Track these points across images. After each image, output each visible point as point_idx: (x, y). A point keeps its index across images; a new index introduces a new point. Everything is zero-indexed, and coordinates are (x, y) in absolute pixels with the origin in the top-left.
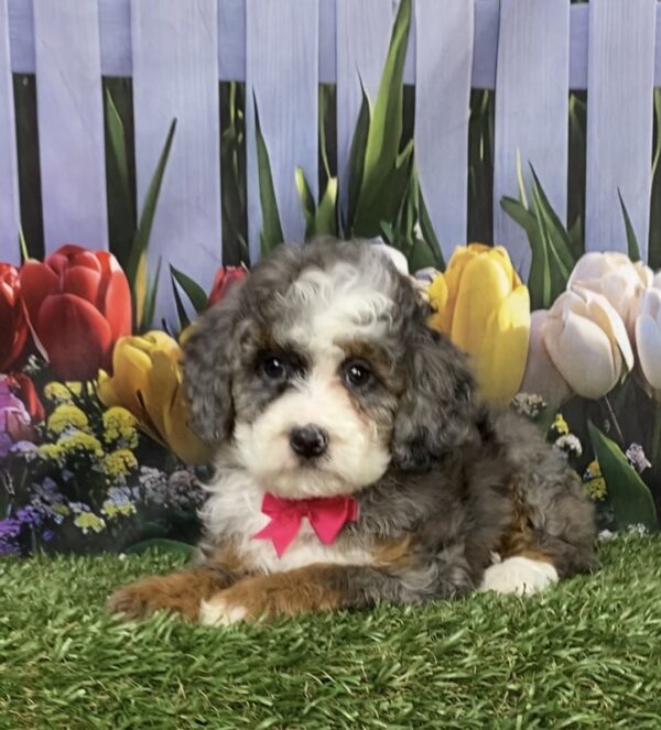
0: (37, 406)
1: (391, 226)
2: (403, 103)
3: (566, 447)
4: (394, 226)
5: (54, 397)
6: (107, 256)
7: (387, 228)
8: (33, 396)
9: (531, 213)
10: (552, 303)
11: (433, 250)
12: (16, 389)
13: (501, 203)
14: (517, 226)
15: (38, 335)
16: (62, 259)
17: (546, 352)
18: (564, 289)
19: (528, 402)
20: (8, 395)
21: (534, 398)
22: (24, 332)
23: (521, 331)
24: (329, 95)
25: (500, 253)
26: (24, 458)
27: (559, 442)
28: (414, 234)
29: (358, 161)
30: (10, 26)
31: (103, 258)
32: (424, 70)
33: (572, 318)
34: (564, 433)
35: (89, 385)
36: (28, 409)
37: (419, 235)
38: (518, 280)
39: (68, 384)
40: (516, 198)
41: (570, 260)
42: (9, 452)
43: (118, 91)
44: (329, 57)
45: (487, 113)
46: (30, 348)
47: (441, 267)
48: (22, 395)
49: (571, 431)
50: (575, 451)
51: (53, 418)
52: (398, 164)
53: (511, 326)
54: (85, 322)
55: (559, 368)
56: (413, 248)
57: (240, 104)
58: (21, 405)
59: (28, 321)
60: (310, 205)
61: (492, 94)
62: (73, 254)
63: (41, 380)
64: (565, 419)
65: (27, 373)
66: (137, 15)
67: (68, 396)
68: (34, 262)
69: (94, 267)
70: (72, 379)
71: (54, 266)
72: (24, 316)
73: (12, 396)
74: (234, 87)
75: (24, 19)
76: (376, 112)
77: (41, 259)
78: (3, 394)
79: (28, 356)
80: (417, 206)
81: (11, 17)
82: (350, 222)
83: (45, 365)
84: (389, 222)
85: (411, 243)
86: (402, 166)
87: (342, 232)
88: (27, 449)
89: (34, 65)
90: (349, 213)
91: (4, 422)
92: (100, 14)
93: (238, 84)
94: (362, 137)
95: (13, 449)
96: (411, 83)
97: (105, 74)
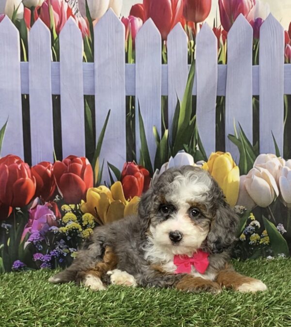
0: (58, 213)
2: (192, 102)
3: (254, 225)
4: (189, 146)
5: (65, 210)
6: (85, 159)
7: (186, 146)
8: (57, 210)
9: (239, 140)
10: (248, 173)
11: (203, 154)
12: (51, 207)
13: (228, 137)
14: (235, 145)
15: (59, 187)
16: (69, 160)
17: (246, 190)
18: (252, 167)
19: (239, 208)
21: (242, 207)
22: (54, 186)
23: (236, 182)
24: (165, 100)
25: (228, 154)
26: (53, 232)
27: (252, 223)
28: (196, 148)
30: (52, 78)
31: (83, 159)
32: (200, 89)
33: (256, 178)
34: (253, 220)
35: (78, 205)
36: (55, 214)
37: (198, 149)
38: (235, 164)
39: (70, 205)
40: (234, 135)
41: (254, 156)
42: (48, 230)
43: (90, 100)
44: (165, 85)
45: (222, 105)
46: (56, 193)
47: (206, 160)
48: (53, 209)
49: (256, 219)
50: (257, 226)
51: (64, 218)
52: (190, 124)
53: (233, 181)
54: (76, 182)
55: (251, 196)
56: (195, 153)
57: (133, 104)
58: (53, 213)
60: (158, 139)
61: (224, 97)
62: (73, 158)
63: (60, 204)
64: (254, 215)
65: (55, 201)
66: (97, 73)
67: (70, 210)
68: (59, 161)
69: (80, 163)
70: (71, 204)
71: (65, 163)
72: (55, 182)
73: (49, 210)
74: (131, 97)
75: (57, 76)
76: (182, 105)
77: (61, 160)
78: (46, 209)
79: (56, 195)
80: (197, 138)
81: (52, 76)
82: (173, 145)
83: (62, 199)
84: (187, 144)
85: (195, 151)
86: (192, 124)
87: (170, 149)
88: (55, 229)
89: (60, 92)
90: (172, 142)
91: (46, 219)
92: (84, 73)
93: (132, 97)
94: (177, 115)
95: (50, 229)
96: (195, 95)
97: (85, 94)
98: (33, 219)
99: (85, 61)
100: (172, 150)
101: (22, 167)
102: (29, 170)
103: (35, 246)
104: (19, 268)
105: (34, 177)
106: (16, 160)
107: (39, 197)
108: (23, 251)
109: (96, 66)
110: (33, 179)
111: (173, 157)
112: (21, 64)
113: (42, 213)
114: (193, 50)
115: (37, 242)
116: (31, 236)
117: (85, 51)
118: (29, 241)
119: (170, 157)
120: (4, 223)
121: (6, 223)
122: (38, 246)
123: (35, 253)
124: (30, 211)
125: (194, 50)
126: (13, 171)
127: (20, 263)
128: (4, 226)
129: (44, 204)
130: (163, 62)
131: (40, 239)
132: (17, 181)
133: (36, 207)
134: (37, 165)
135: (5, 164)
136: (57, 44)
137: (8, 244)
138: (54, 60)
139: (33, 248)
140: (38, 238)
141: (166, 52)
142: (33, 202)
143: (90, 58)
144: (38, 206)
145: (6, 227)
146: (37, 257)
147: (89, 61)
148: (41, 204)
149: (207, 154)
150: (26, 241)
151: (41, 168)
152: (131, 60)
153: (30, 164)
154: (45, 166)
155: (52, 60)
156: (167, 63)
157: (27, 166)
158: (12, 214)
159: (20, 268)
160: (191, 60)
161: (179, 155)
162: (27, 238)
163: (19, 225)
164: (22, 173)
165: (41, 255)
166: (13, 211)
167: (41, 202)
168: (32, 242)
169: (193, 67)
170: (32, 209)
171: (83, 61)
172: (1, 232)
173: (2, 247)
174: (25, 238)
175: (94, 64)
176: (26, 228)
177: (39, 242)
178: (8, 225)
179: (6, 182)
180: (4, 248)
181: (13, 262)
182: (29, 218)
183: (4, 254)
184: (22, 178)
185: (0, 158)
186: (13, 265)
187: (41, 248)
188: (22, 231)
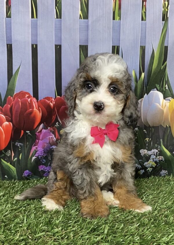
0: (58, 136)
1: (159, 85)
4: (160, 85)
7: (158, 86)
8: (57, 133)
11: (171, 92)
12: (52, 131)
15: (59, 116)
20: (50, 133)
22: (55, 115)
24: (143, 49)
26: (54, 150)
28: (165, 88)
29: (151, 68)
30: (55, 32)
32: (171, 41)
36: (55, 137)
37: (167, 88)
42: (50, 148)
43: (84, 49)
44: (144, 38)
46: (57, 120)
48: (54, 133)
52: (162, 68)
56: (165, 91)
57: (118, 52)
58: (54, 136)
59: (56, 113)
60: (136, 81)
63: (59, 129)
65: (55, 127)
66: (90, 28)
68: (59, 97)
73: (51, 133)
74: (116, 47)
75: (59, 30)
76: (156, 54)
77: (61, 96)
78: (49, 132)
79: (56, 122)
80: (167, 80)
81: (55, 30)
82: (147, 85)
83: (61, 125)
84: (158, 84)
85: (164, 90)
86: (163, 68)
87: (145, 88)
88: (55, 148)
89: (61, 42)
90: (147, 82)
91: (48, 140)
92: (80, 28)
93: (117, 46)
94: (152, 62)
95: (51, 148)
96: (167, 45)
97: (80, 44)
98: (39, 140)
99: (81, 19)
100: (146, 89)
101: (31, 101)
102: (36, 103)
103: (40, 160)
104: (27, 175)
105: (40, 108)
106: (27, 95)
107: (44, 124)
108: (31, 163)
109: (90, 23)
110: (39, 110)
111: (147, 94)
112: (31, 20)
113: (45, 135)
114: (166, 10)
115: (41, 157)
116: (37, 152)
117: (81, 10)
118: (35, 156)
119: (145, 94)
120: (17, 142)
121: (19, 142)
122: (42, 160)
123: (40, 165)
124: (37, 134)
125: (168, 9)
126: (24, 103)
127: (29, 172)
128: (17, 144)
129: (47, 129)
130: (142, 19)
131: (44, 155)
132: (27, 111)
133: (41, 131)
134: (42, 99)
135: (18, 98)
136: (60, 5)
137: (20, 158)
138: (57, 18)
139: (38, 162)
140: (42, 154)
141: (145, 11)
142: (39, 128)
143: (86, 16)
144: (43, 130)
145: (19, 145)
146: (41, 168)
147: (84, 18)
148: (45, 129)
151: (45, 102)
152: (117, 18)
153: (37, 99)
154: (49, 100)
155: (56, 18)
156: (145, 20)
157: (34, 100)
158: (23, 135)
159: (28, 176)
160: (165, 18)
161: (153, 92)
162: (34, 153)
163: (28, 144)
164: (31, 105)
165: (44, 167)
166: (24, 133)
167: (45, 128)
168: (38, 157)
169: (166, 24)
170: (38, 132)
171: (80, 19)
172: (15, 149)
173: (16, 160)
174: (32, 154)
175: (88, 21)
176: (34, 146)
177: (43, 157)
178: (20, 144)
179: (19, 112)
180: (17, 161)
181: (24, 172)
182: (36, 139)
183: (17, 165)
184: (31, 109)
185: (15, 94)
186: (24, 174)
187: (44, 161)
188: (30, 149)
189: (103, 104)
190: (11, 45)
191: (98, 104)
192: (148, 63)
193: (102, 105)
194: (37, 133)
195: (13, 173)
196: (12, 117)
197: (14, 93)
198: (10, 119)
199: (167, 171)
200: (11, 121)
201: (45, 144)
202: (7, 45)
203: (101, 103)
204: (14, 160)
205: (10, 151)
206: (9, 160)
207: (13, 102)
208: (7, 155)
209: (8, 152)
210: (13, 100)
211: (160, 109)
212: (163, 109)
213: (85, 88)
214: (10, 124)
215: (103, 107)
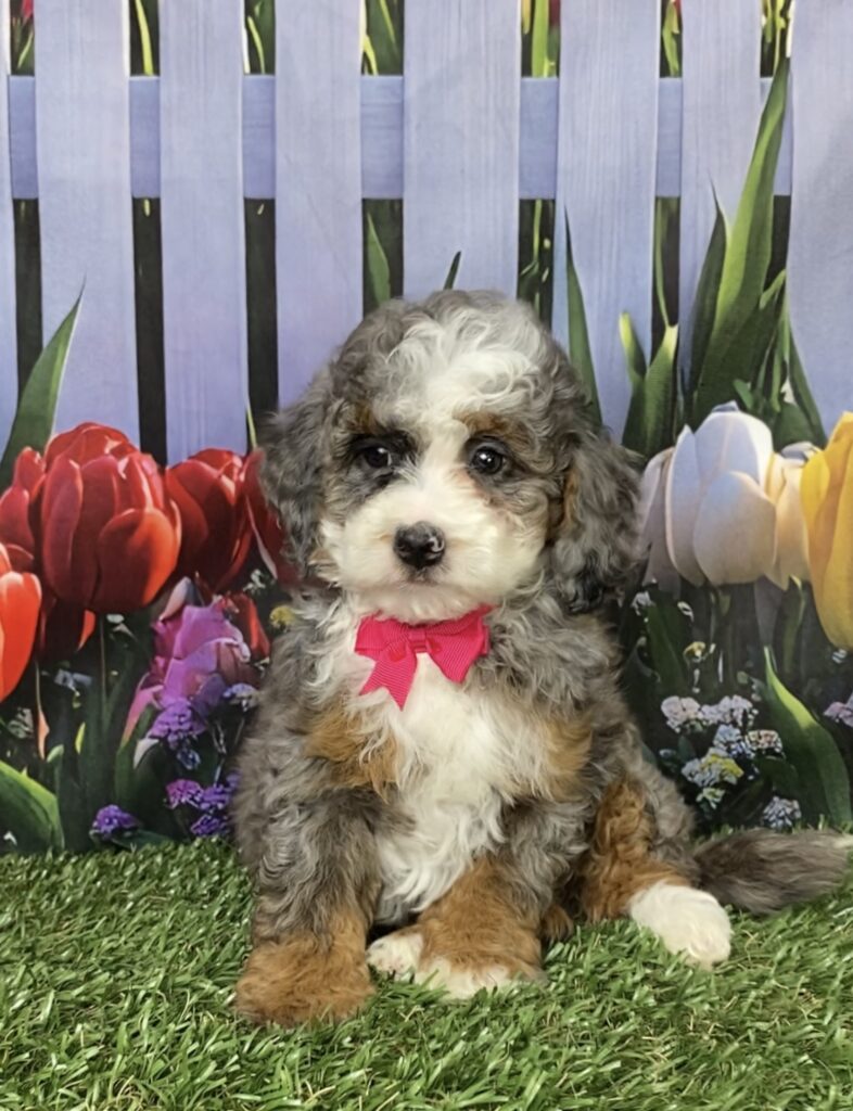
0: (259, 635)
1: (749, 385)
2: (773, 222)
4: (754, 386)
5: (282, 624)
7: (743, 388)
8: (254, 624)
11: (808, 416)
12: (233, 613)
15: (264, 542)
20: (222, 622)
22: (247, 538)
24: (669, 214)
26: (239, 706)
28: (781, 396)
29: (708, 302)
30: (243, 137)
36: (247, 640)
37: (789, 398)
42: (222, 698)
43: (383, 217)
44: (672, 158)
46: (254, 561)
47: (820, 441)
48: (241, 622)
52: (763, 304)
56: (780, 415)
57: (548, 230)
58: (240, 637)
59: (253, 525)
60: (639, 365)
63: (266, 602)
65: (248, 592)
66: (413, 116)
72: (248, 522)
73: (227, 623)
74: (539, 205)
75: (262, 128)
76: (735, 234)
78: (216, 620)
79: (251, 570)
80: (787, 358)
81: (244, 127)
82: (694, 384)
83: (273, 582)
84: (746, 381)
85: (777, 408)
86: (769, 304)
87: (681, 398)
88: (245, 694)
89: (273, 187)
90: (692, 372)
91: (214, 658)
92: (363, 116)
93: (545, 202)
94: (714, 271)
95: (227, 694)
96: (786, 193)
97: (367, 196)
98: (168, 655)
99: (370, 72)
100: (688, 402)
101: (130, 468)
102: (157, 481)
103: (173, 754)
104: (113, 831)
105: (174, 505)
106: (112, 444)
107: (192, 577)
108: (131, 772)
109: (412, 91)
110: (168, 511)
111: (694, 428)
112: (131, 83)
113: (199, 633)
114: (781, 23)
115: (180, 742)
116: (160, 718)
117: (369, 32)
118: (153, 737)
119: (680, 430)
120: (65, 669)
121: (72, 671)
122: (185, 756)
123: (175, 778)
124: (159, 626)
125: (787, 21)
126: (99, 482)
127: (119, 814)
128: (65, 680)
129: (208, 601)
130: (665, 71)
131: (191, 729)
132: (111, 522)
133: (178, 614)
134: (185, 460)
135: (68, 457)
136: (268, 8)
137: (78, 747)
138: (255, 69)
139: (165, 762)
140: (186, 726)
141: (676, 31)
143: (391, 60)
144: (189, 609)
145: (71, 685)
146: (180, 794)
147: (383, 70)
148: (197, 604)
149: (824, 418)
150: (143, 737)
151: (200, 473)
152: (542, 64)
153: (161, 459)
154: (216, 466)
155: (247, 68)
156: (679, 74)
157: (148, 464)
158: (94, 637)
159: (118, 832)
160: (773, 61)
161: (719, 418)
162: (145, 723)
163: (117, 677)
164: (131, 493)
165: (194, 786)
166: (96, 628)
167: (199, 597)
168: (163, 740)
169: (780, 91)
170: (164, 621)
171: (363, 72)
172: (54, 702)
173: (57, 758)
174: (137, 726)
175: (403, 81)
176: (143, 688)
177: (188, 741)
178: (78, 677)
179: (75, 523)
180: (64, 761)
181: (95, 813)
182: (155, 653)
183: (63, 780)
184: (131, 511)
185: (53, 436)
186: (95, 824)
187: (193, 760)
188: (127, 701)
189: (434, 534)
190: (33, 205)
191: (411, 538)
192: (694, 276)
193: (433, 539)
194: (160, 624)
195: (42, 817)
196: (37, 550)
197: (48, 433)
198: (31, 556)
199: (796, 805)
200: (36, 567)
201: (199, 678)
202: (16, 203)
203: (428, 531)
204: (50, 758)
205: (27, 711)
206: (24, 754)
207: (43, 477)
208: (13, 731)
209: (20, 716)
210: (44, 466)
211: (759, 499)
212: (771, 500)
213: (359, 466)
214: (28, 582)
215: (436, 549)
